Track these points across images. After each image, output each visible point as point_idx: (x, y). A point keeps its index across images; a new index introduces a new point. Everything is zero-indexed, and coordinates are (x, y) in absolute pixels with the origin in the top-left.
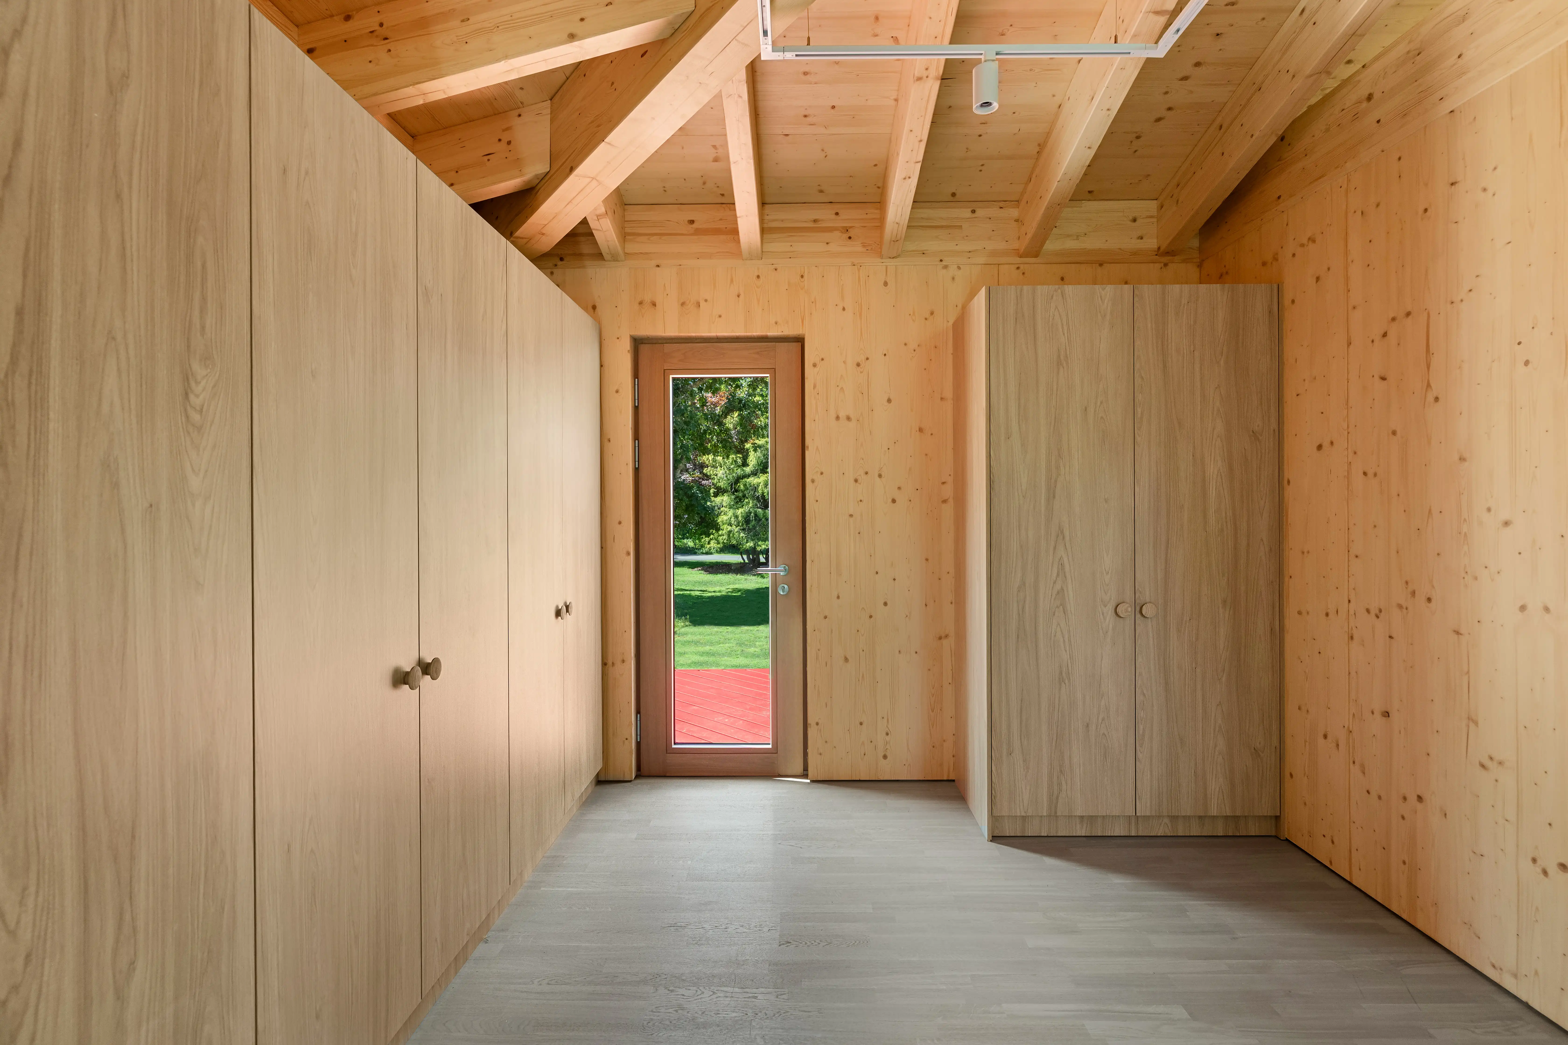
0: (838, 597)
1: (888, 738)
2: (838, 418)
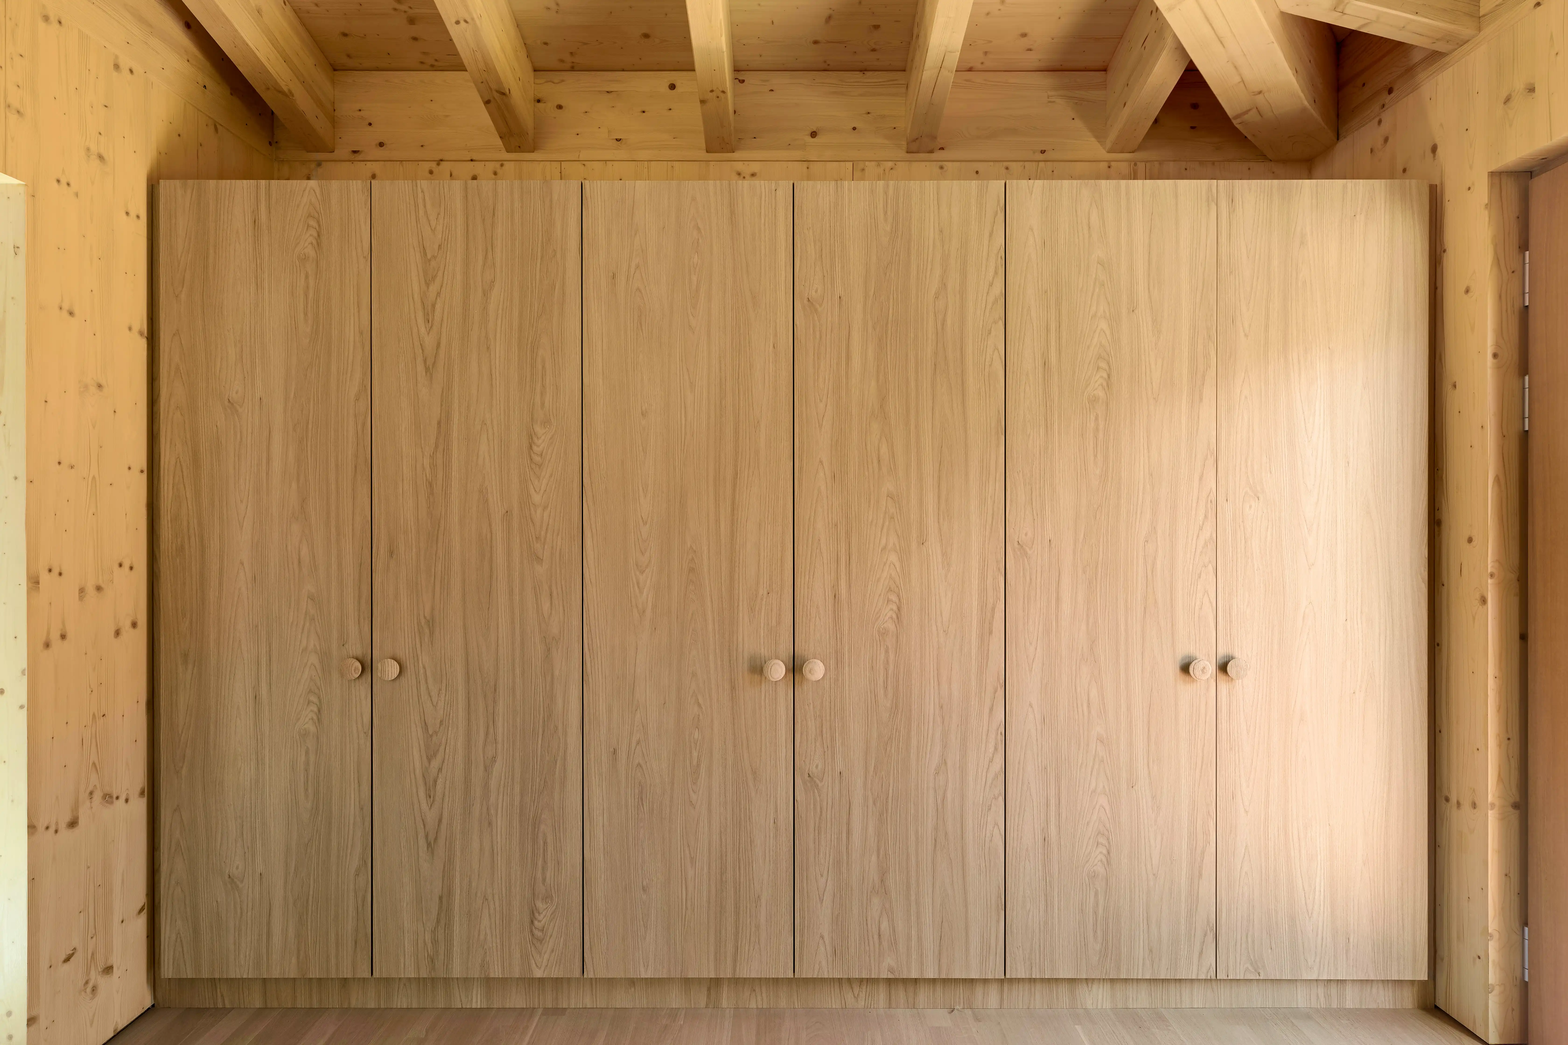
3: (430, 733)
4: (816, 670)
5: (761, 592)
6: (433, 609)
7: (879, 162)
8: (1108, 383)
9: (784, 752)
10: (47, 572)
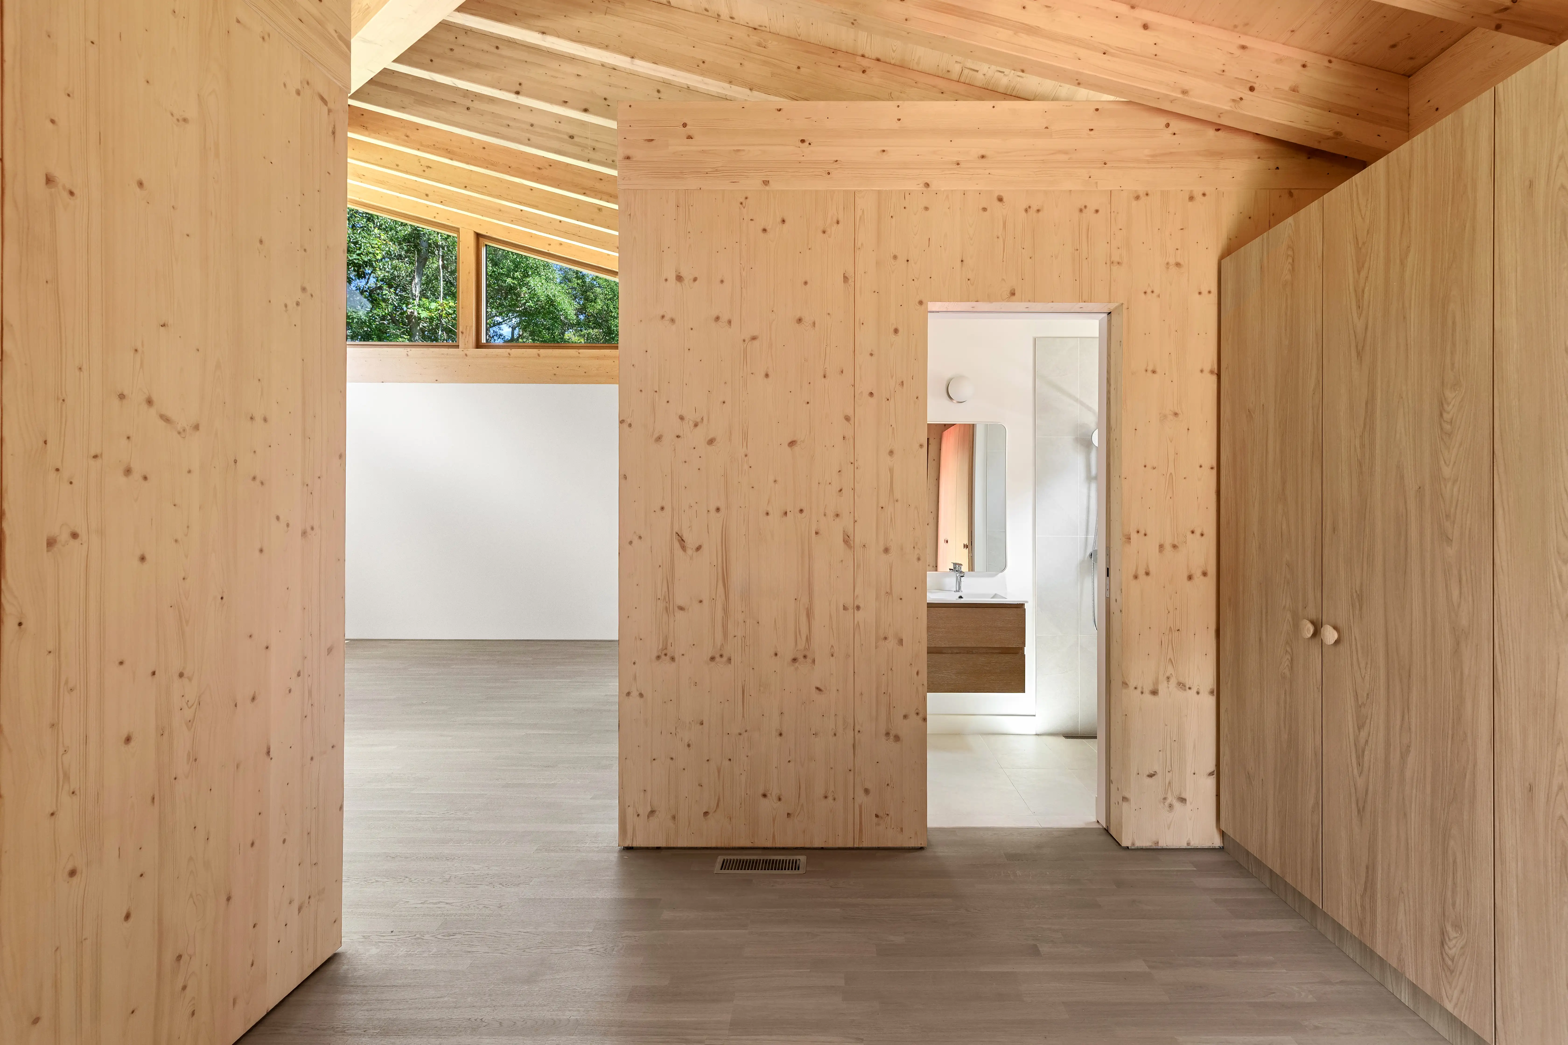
3: (1360, 703)
6: (1362, 584)
10: (1136, 533)
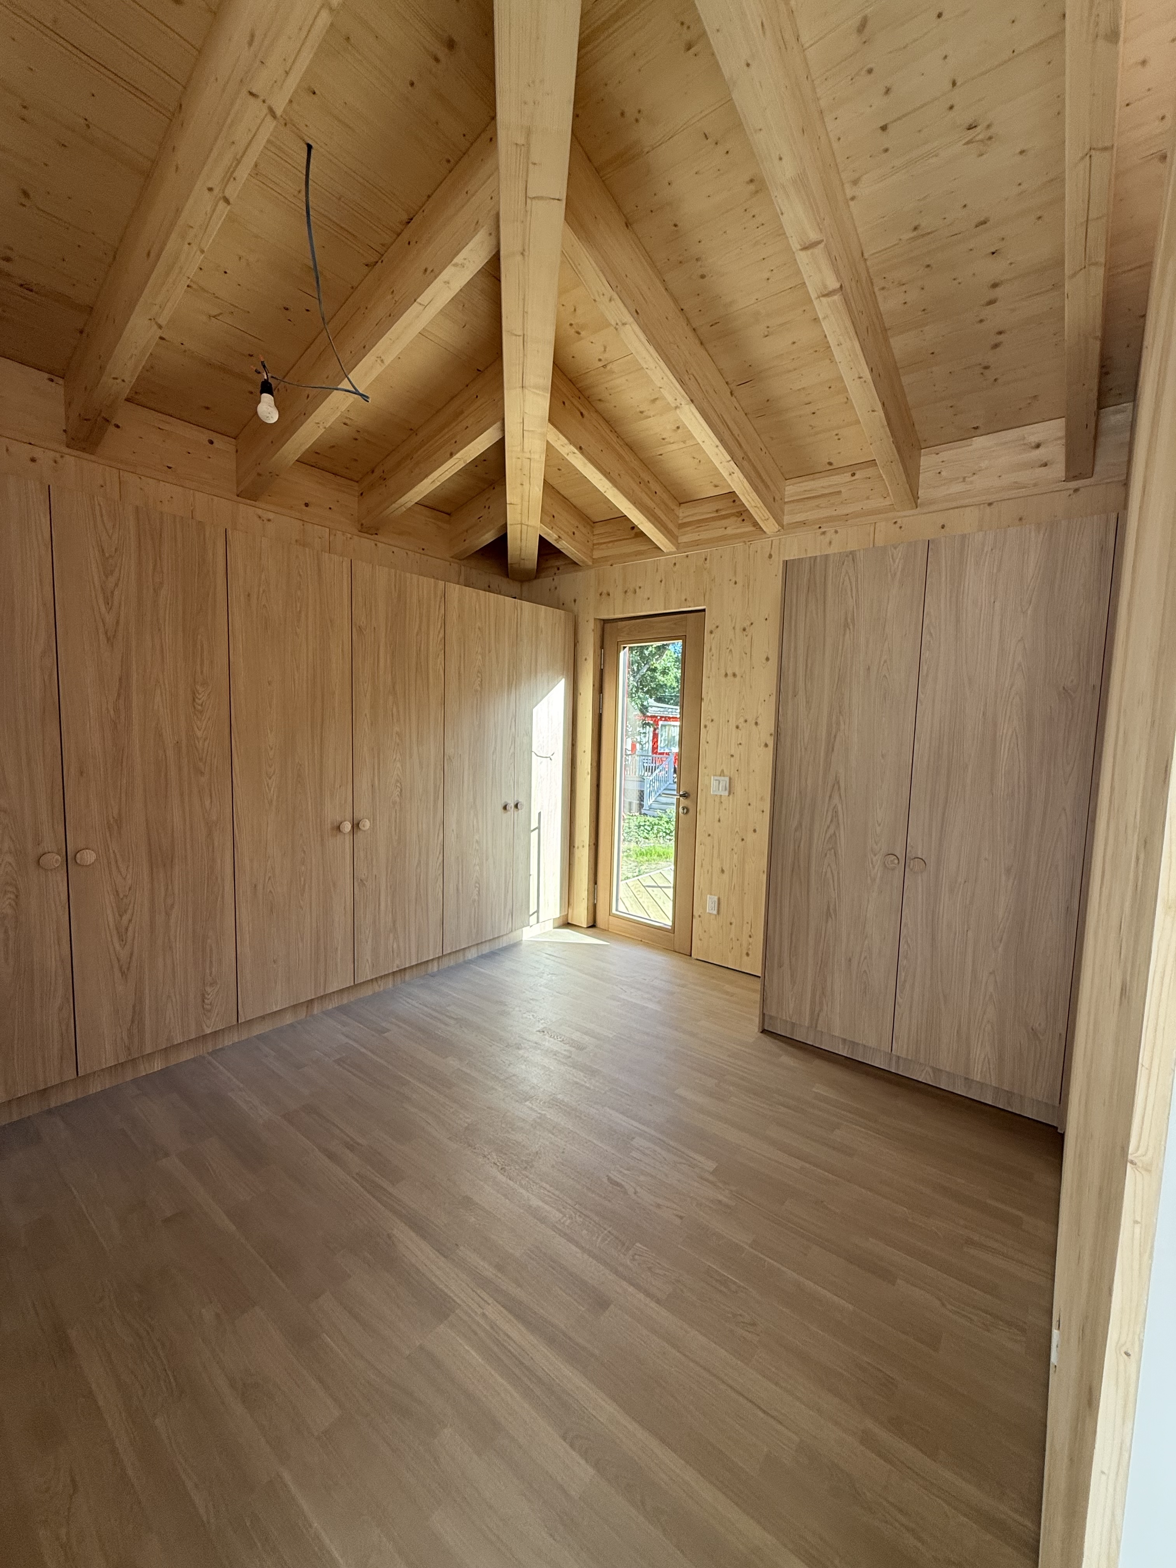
0: (719, 821)
1: (751, 940)
2: (726, 675)
3: (121, 897)
4: (366, 825)
5: (336, 786)
6: (120, 812)
7: (344, 533)
8: (481, 685)
9: (348, 869)
